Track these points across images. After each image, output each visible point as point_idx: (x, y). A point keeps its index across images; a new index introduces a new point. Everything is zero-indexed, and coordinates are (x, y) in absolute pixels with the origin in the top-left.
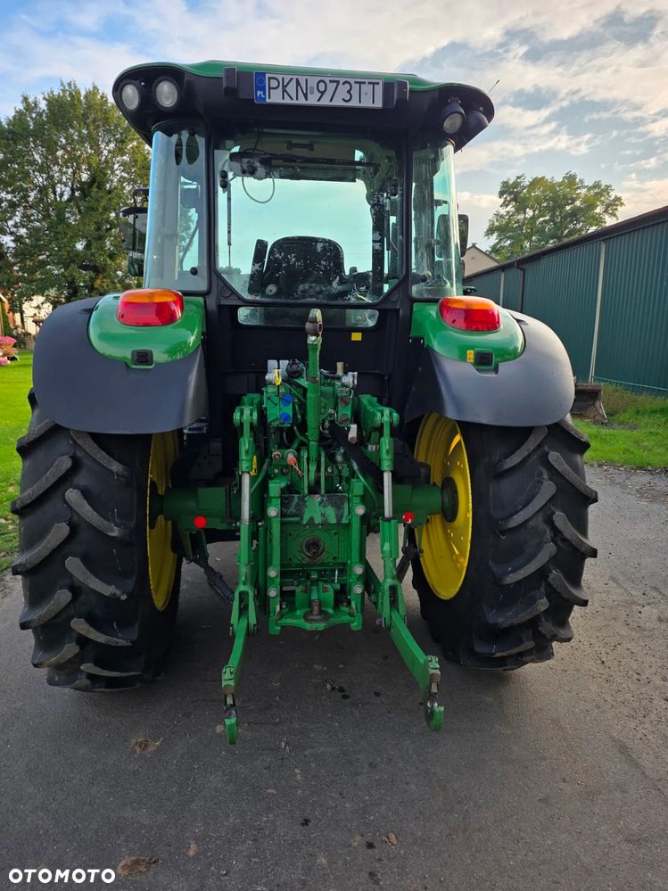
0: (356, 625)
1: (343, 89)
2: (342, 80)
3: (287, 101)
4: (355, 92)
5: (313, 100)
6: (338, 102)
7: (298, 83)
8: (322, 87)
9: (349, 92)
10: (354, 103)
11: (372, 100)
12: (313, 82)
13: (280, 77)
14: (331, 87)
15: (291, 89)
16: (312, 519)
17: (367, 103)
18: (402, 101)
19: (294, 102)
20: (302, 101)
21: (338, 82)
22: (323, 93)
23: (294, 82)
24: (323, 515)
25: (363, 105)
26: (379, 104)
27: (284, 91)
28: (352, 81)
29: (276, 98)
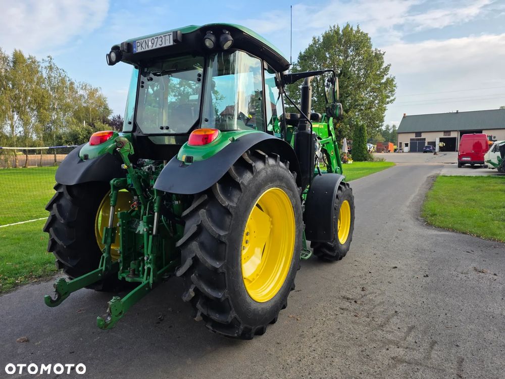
1: (159, 40)
2: (159, 36)
3: (143, 50)
4: (163, 41)
5: (150, 48)
6: (158, 46)
7: (146, 42)
8: (153, 41)
9: (161, 41)
10: (163, 45)
11: (169, 42)
12: (150, 40)
13: (140, 41)
14: (156, 40)
15: (144, 45)
16: (139, 231)
17: (168, 44)
18: (179, 38)
19: (145, 50)
20: (147, 49)
21: (158, 38)
22: (153, 44)
23: (144, 42)
25: (166, 45)
26: (172, 43)
27: (141, 47)
28: (162, 36)
29: (139, 50)
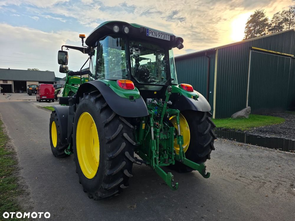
0: (174, 163)
1: (163, 35)
2: (163, 33)
3: (153, 36)
4: (165, 36)
5: (157, 37)
6: (162, 38)
8: (159, 35)
10: (165, 39)
12: (158, 33)
13: (151, 31)
14: (161, 34)
16: (162, 138)
19: (154, 37)
20: (155, 37)
23: (154, 32)
24: (164, 137)
25: (166, 40)
26: (169, 40)
27: (152, 34)
28: (165, 34)
29: (150, 35)
